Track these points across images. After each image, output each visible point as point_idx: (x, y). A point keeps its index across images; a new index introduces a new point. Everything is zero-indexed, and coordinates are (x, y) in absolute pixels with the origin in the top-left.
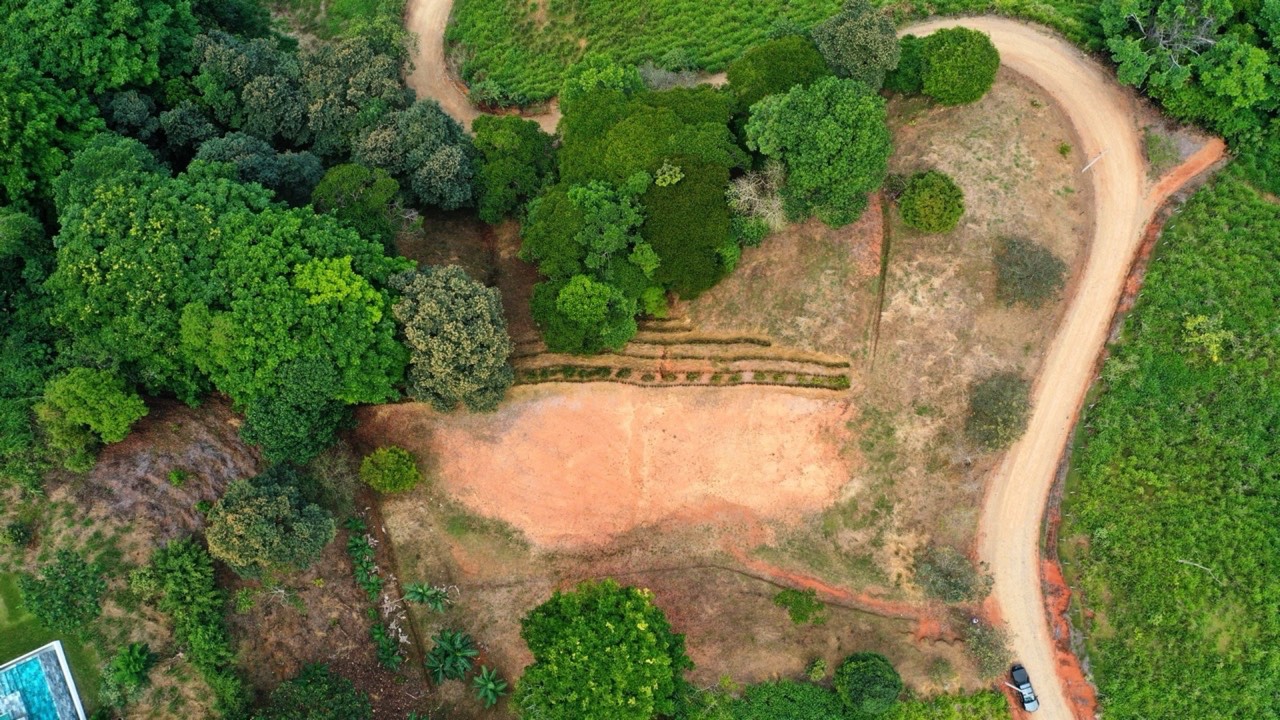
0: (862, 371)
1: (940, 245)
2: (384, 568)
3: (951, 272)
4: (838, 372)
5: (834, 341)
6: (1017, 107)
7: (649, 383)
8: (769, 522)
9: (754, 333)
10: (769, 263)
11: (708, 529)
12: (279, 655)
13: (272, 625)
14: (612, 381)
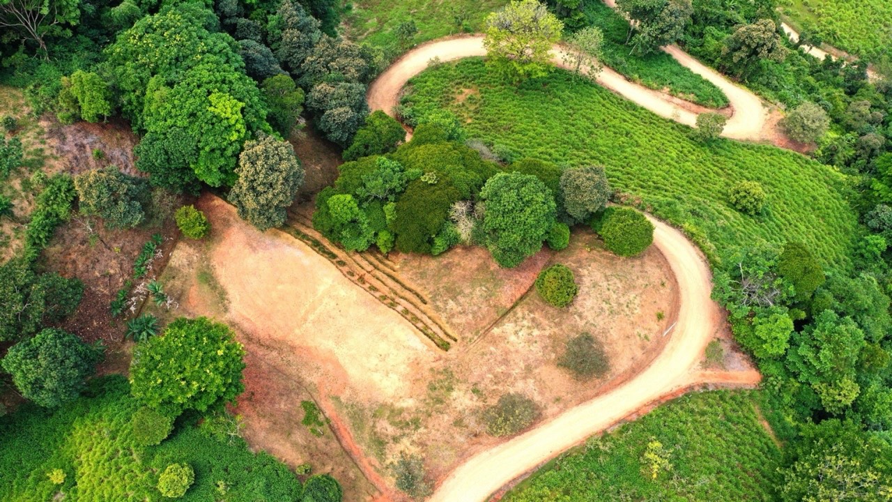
0: (461, 349)
1: (553, 316)
2: (154, 270)
3: (547, 333)
4: (448, 340)
5: (459, 324)
6: (652, 280)
7: (349, 277)
8: (350, 388)
9: (424, 294)
10: (458, 264)
11: (318, 368)
12: (69, 266)
13: (79, 250)
14: (332, 262)
